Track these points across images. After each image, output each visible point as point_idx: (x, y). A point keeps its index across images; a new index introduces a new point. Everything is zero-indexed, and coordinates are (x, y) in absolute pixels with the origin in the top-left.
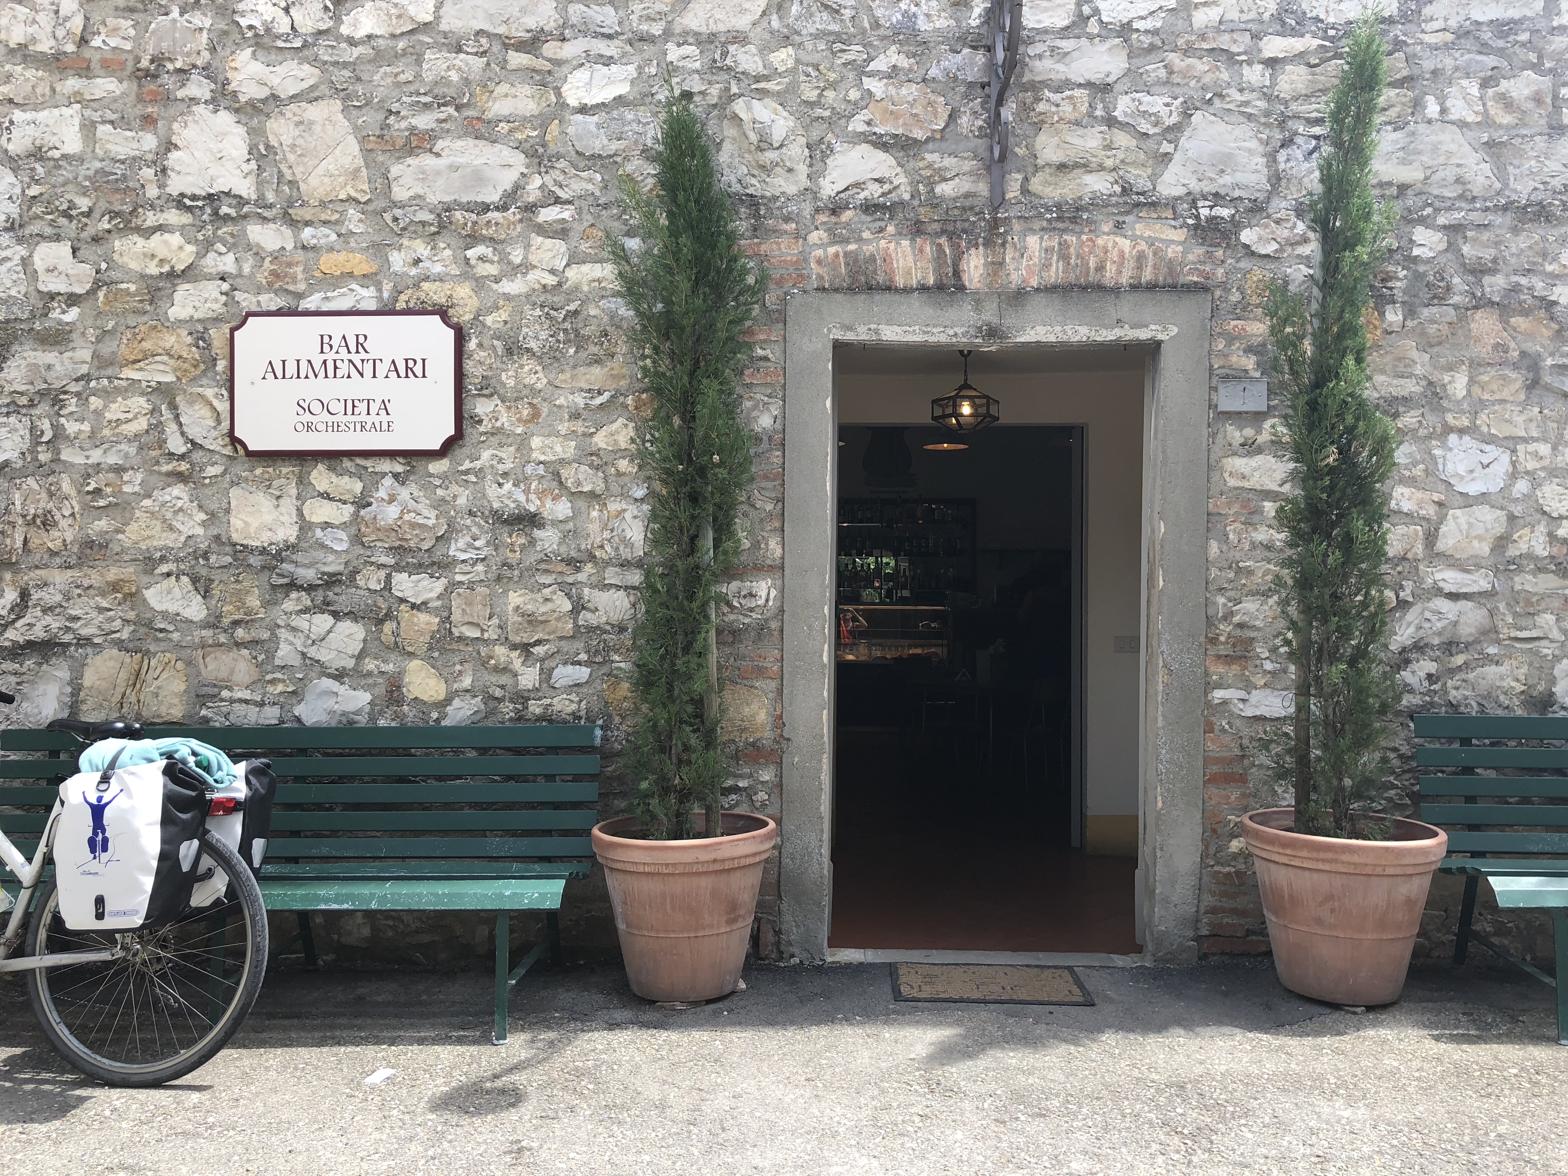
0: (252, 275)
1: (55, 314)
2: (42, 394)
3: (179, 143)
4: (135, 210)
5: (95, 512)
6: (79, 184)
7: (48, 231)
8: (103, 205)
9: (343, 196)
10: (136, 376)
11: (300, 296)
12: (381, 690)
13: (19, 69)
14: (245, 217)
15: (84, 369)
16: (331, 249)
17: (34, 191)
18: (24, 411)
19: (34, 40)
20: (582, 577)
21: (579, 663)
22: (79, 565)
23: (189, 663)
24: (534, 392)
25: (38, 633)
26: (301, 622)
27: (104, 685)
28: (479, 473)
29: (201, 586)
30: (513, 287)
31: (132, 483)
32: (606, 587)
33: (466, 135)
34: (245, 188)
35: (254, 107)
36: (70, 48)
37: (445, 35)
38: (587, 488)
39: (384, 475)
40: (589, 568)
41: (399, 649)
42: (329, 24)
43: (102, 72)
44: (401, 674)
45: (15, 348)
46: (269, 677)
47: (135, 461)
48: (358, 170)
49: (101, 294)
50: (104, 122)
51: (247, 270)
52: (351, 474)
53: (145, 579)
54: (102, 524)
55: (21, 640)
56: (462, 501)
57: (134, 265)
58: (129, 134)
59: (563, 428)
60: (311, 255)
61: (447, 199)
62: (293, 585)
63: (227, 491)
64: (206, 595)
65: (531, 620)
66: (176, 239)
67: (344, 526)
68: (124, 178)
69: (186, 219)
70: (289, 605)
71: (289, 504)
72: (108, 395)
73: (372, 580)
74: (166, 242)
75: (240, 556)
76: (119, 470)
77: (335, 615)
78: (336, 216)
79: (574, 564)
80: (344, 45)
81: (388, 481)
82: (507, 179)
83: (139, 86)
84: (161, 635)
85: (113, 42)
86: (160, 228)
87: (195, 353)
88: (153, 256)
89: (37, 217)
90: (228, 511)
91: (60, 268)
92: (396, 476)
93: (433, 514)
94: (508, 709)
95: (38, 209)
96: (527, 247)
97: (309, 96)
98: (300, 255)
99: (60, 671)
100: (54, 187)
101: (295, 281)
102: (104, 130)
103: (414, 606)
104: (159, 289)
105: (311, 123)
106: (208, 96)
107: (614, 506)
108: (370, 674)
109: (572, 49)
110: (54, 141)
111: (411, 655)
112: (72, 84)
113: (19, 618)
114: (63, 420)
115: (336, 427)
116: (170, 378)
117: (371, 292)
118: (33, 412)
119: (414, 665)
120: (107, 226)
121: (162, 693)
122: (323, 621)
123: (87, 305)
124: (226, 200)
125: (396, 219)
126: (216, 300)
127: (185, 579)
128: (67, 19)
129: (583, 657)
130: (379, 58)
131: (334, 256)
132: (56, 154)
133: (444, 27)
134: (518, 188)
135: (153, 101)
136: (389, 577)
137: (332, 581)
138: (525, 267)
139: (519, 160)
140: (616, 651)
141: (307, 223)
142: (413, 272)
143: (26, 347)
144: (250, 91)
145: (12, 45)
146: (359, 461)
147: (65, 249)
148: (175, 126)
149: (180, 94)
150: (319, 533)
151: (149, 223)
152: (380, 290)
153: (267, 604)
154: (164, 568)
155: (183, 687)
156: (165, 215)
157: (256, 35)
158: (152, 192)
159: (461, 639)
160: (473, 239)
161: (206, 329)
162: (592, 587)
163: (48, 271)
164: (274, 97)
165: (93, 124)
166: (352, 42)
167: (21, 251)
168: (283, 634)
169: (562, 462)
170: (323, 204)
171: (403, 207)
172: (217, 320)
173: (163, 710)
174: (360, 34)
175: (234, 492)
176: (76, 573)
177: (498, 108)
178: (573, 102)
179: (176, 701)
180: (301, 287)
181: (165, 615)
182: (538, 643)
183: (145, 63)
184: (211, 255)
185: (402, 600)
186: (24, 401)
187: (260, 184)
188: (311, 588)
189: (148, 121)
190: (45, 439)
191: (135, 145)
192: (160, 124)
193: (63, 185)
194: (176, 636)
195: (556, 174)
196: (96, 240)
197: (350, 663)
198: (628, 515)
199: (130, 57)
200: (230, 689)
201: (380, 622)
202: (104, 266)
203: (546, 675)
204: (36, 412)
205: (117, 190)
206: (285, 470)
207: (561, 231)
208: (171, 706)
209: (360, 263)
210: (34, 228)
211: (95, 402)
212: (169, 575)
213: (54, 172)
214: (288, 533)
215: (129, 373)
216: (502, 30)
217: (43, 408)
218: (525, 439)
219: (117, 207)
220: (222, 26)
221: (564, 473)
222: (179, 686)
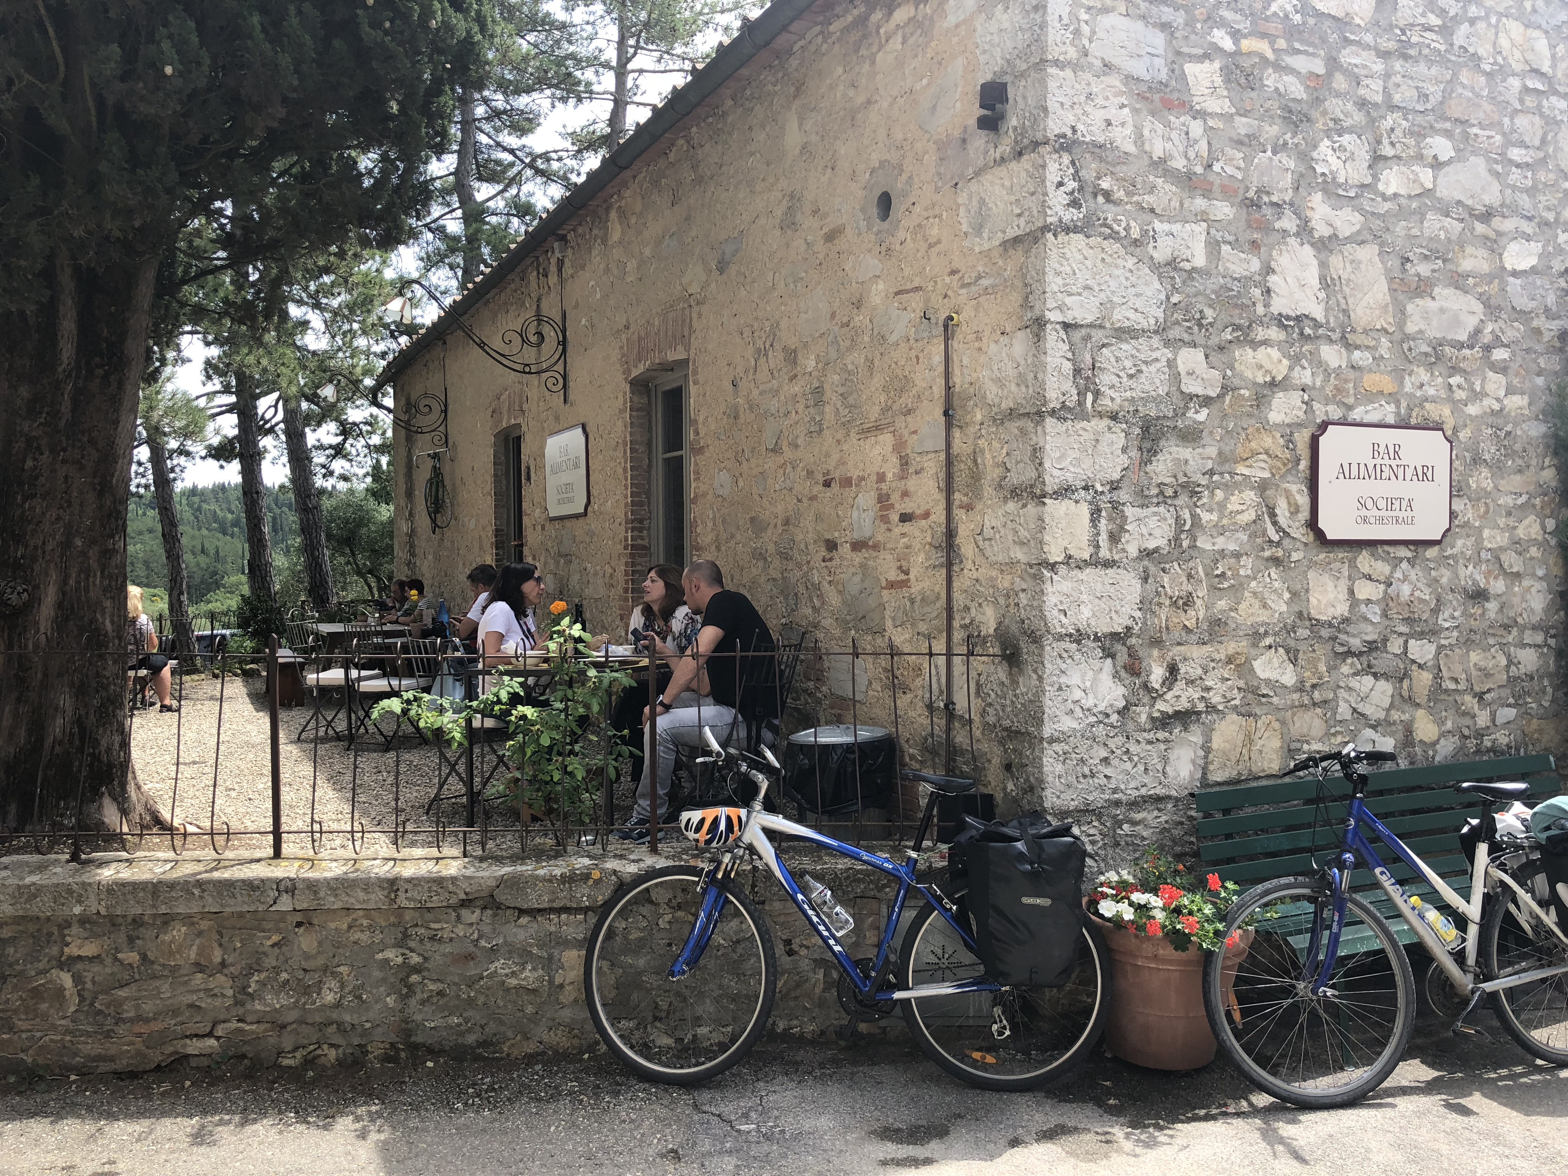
0: (1323, 387)
1: (1190, 414)
2: (1183, 486)
3: (1277, 269)
4: (1250, 326)
5: (1217, 593)
6: (1207, 296)
7: (1186, 337)
8: (1224, 318)
9: (1378, 327)
10: (1246, 472)
11: (1350, 408)
12: (1400, 736)
13: (1160, 181)
14: (1318, 338)
15: (1209, 465)
16: (1370, 371)
17: (1175, 299)
18: (1169, 502)
19: (1171, 157)
20: (1510, 639)
21: (1509, 706)
22: (1210, 641)
23: (1283, 723)
24: (1488, 494)
25: (1183, 705)
26: (1354, 683)
27: (1228, 746)
28: (1453, 557)
29: (1291, 655)
30: (1472, 410)
31: (1247, 566)
32: (1524, 646)
33: (1450, 285)
34: (1318, 313)
35: (1323, 243)
36: (1199, 170)
37: (1440, 200)
38: (1515, 570)
39: (1401, 560)
40: (1515, 632)
41: (1411, 701)
42: (1368, 180)
43: (1220, 197)
44: (1412, 721)
45: (1162, 443)
46: (1333, 730)
47: (1247, 548)
48: (1387, 305)
49: (1228, 398)
50: (1225, 242)
51: (1318, 384)
52: (1383, 560)
53: (1253, 652)
54: (1222, 604)
55: (1170, 711)
56: (1444, 580)
57: (1249, 374)
58: (1242, 255)
59: (1502, 522)
60: (1358, 374)
61: (1439, 336)
62: (1350, 653)
63: (1305, 572)
64: (1294, 662)
65: (1486, 674)
66: (1275, 353)
67: (1377, 602)
68: (1239, 295)
69: (1282, 336)
70: (1345, 669)
71: (1343, 584)
72: (1228, 488)
73: (1395, 646)
74: (1269, 355)
75: (1315, 629)
76: (1237, 555)
77: (1375, 675)
78: (1373, 343)
79: (1506, 627)
80: (1379, 199)
81: (1404, 565)
82: (1471, 322)
83: (1248, 214)
84: (1264, 700)
85: (1230, 170)
86: (1265, 343)
87: (1287, 454)
88: (1261, 367)
89: (1177, 323)
90: (1307, 591)
91: (1198, 372)
92: (1408, 560)
93: (1427, 591)
94: (1471, 744)
95: (1178, 316)
96: (1484, 379)
97: (1358, 240)
98: (1352, 375)
99: (1195, 736)
100: (1188, 296)
101: (1348, 396)
102: (1226, 248)
103: (1420, 666)
104: (1264, 396)
105: (1360, 262)
106: (1294, 230)
107: (1526, 583)
108: (1394, 723)
109: (1508, 225)
110: (1187, 254)
111: (1418, 705)
112: (1200, 203)
113: (1170, 689)
114: (1198, 510)
115: (1381, 520)
116: (1266, 475)
117: (1391, 408)
118: (1176, 502)
119: (1420, 713)
120: (1229, 337)
121: (1265, 750)
122: (1369, 680)
123: (1215, 407)
124: (1307, 322)
125: (1410, 349)
126: (1300, 408)
127: (1281, 650)
128: (1196, 141)
129: (1511, 700)
130: (1402, 213)
131: (1373, 376)
132: (1187, 266)
133: (1438, 195)
134: (1478, 331)
135: (1258, 229)
136: (1406, 642)
137: (1372, 647)
138: (1484, 394)
139: (1479, 308)
140: (1530, 695)
141: (1357, 347)
142: (1419, 393)
143: (1172, 443)
144: (1322, 230)
145: (1155, 158)
146: (1387, 548)
147: (1199, 354)
148: (1274, 253)
149: (1277, 225)
150: (1363, 607)
151: (1259, 338)
152: (1398, 407)
153: (1330, 669)
154: (1268, 641)
155: (1279, 744)
156: (1269, 332)
157: (1325, 182)
158: (1260, 310)
159: (1446, 691)
160: (1454, 370)
161: (1292, 433)
162: (1515, 646)
163: (1188, 374)
164: (1334, 237)
165: (1218, 243)
166: (1385, 198)
167: (1168, 354)
168: (1342, 693)
169: (1501, 548)
170: (1366, 332)
171: (1414, 339)
172: (1300, 425)
173: (1266, 765)
174: (1390, 191)
175: (1311, 574)
176: (1208, 648)
177: (1466, 265)
178: (1509, 267)
179: (1274, 756)
180: (1351, 401)
181: (1268, 682)
182: (1489, 691)
183: (1251, 194)
184: (1298, 369)
185: (1414, 662)
186: (1169, 492)
187: (1327, 310)
188: (1359, 655)
189: (1255, 245)
190: (1187, 527)
191: (1246, 266)
192: (1263, 249)
193: (1195, 296)
194: (1275, 700)
195: (1501, 323)
196: (1221, 348)
197: (1382, 715)
198: (1533, 590)
199: (1242, 187)
200: (1308, 743)
201: (1401, 680)
202: (1229, 373)
203: (1493, 715)
204: (1179, 502)
205: (1236, 306)
206: (1340, 555)
207: (1502, 369)
208: (1271, 761)
209: (1387, 384)
210: (1175, 333)
211: (1219, 494)
212: (1270, 647)
213: (1189, 283)
214: (1342, 609)
215: (1241, 469)
216: (1469, 202)
217: (1183, 500)
218: (1480, 529)
219: (1237, 321)
220: (1302, 169)
221: (1503, 557)
222: (1276, 743)
